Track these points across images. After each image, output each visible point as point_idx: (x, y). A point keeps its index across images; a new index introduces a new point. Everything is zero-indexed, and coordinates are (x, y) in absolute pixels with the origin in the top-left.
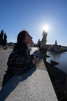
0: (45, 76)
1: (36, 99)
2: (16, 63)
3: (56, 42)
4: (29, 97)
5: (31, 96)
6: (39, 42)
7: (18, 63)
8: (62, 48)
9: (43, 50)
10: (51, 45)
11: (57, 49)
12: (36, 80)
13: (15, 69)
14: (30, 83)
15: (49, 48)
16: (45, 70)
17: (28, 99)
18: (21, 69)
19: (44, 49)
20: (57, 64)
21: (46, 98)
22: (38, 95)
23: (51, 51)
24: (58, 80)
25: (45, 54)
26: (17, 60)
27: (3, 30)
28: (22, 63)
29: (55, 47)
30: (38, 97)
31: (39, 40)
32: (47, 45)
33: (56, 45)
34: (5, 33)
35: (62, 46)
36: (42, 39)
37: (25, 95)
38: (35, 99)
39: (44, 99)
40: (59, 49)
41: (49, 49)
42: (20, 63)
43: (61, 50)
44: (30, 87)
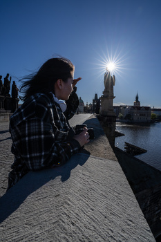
0: (112, 173)
1: (87, 232)
2: (27, 139)
3: (137, 98)
4: (67, 227)
5: (73, 224)
6: (96, 100)
7: (32, 138)
8: (153, 113)
9: (106, 118)
10: (125, 107)
11: (141, 115)
12: (87, 183)
13: (28, 156)
14: (71, 191)
15: (120, 115)
16: (113, 160)
17: (63, 235)
18: (43, 153)
19: (108, 116)
20: (141, 151)
21: (116, 230)
22: (93, 223)
23: (124, 120)
24: (145, 191)
25: (111, 129)
26: (27, 132)
27: (8, 75)
28: (43, 136)
29: (135, 111)
30: (93, 228)
31: (96, 95)
32: (115, 107)
33: (137, 106)
34: (14, 82)
35: (152, 108)
36: (104, 93)
37: (54, 223)
38: (85, 234)
39: (112, 234)
40: (144, 115)
41: (122, 117)
42: (37, 137)
43: (150, 119)
44: (69, 200)
